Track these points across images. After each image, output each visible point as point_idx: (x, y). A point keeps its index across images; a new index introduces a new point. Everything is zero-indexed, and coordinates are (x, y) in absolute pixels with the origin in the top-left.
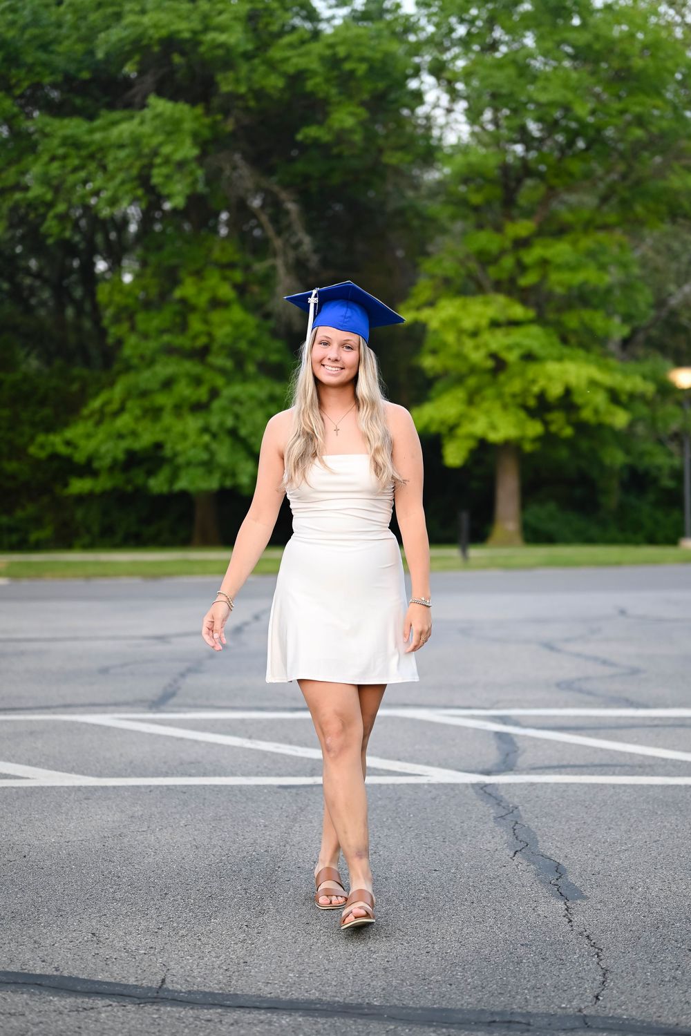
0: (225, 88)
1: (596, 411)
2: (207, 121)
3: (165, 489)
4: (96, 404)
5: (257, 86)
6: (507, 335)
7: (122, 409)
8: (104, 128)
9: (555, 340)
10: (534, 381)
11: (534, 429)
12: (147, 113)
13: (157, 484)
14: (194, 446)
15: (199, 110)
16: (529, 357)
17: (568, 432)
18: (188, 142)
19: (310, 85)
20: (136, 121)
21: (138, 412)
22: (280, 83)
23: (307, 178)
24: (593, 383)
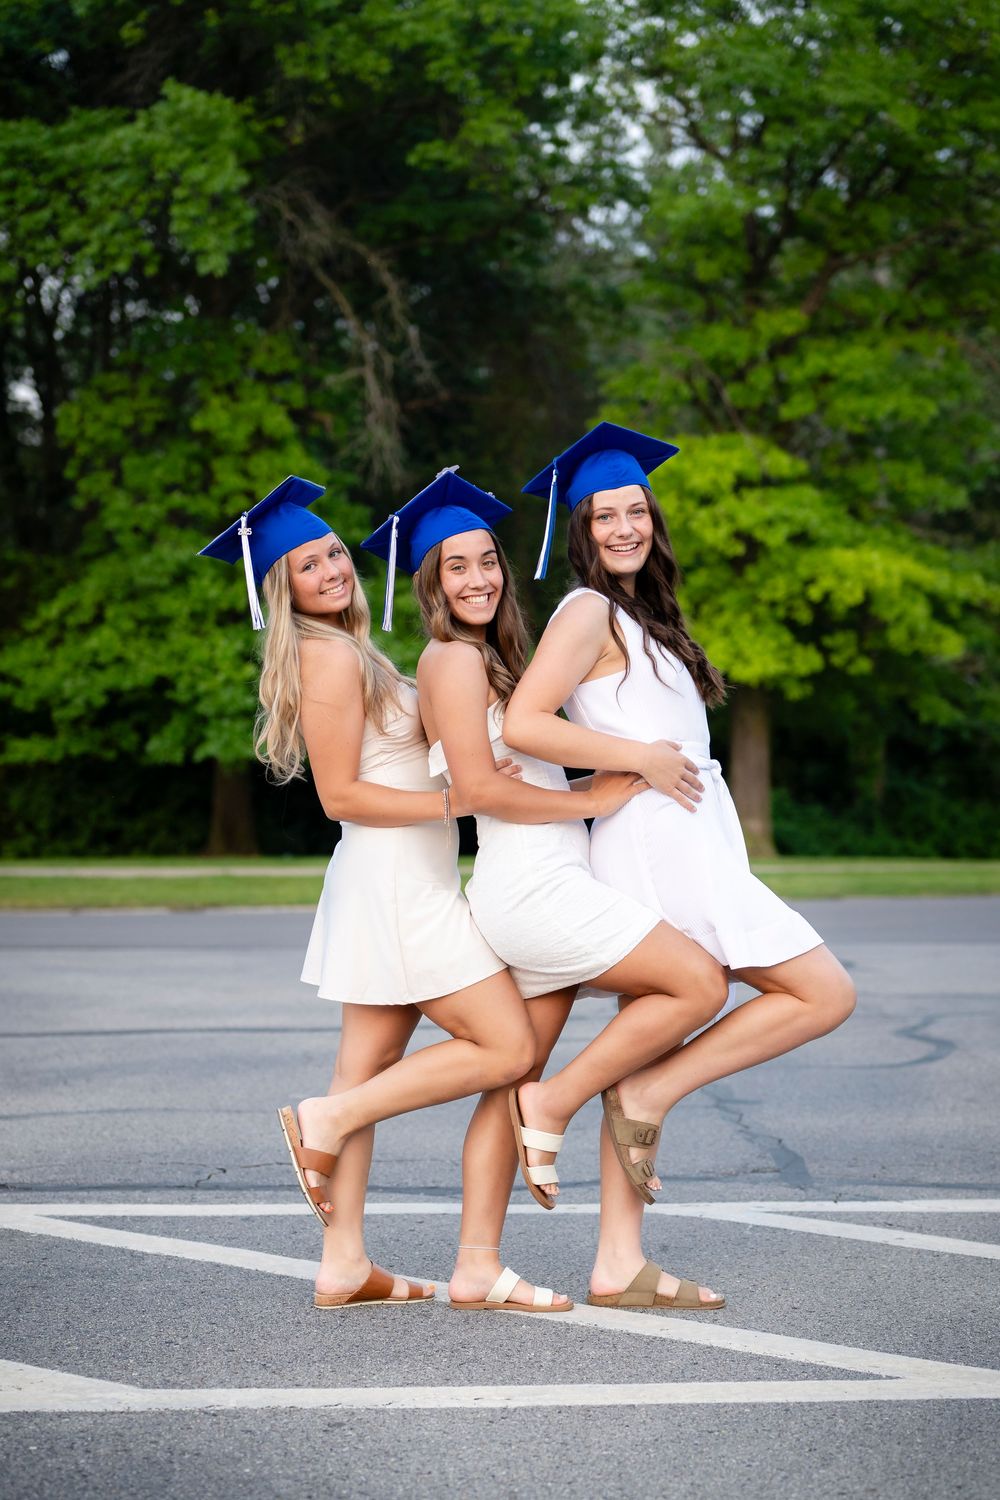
0: (293, 71)
1: (912, 634)
2: (258, 127)
3: (178, 757)
4: (51, 611)
5: (344, 70)
6: (764, 502)
7: (99, 619)
8: (78, 137)
9: (842, 511)
10: (810, 582)
11: (808, 660)
12: (161, 110)
13: (163, 747)
14: (228, 682)
15: (247, 109)
16: (802, 539)
17: (864, 666)
18: (231, 161)
19: (433, 70)
20: (141, 124)
21: (128, 625)
22: (385, 66)
23: (412, 231)
24: (911, 586)
